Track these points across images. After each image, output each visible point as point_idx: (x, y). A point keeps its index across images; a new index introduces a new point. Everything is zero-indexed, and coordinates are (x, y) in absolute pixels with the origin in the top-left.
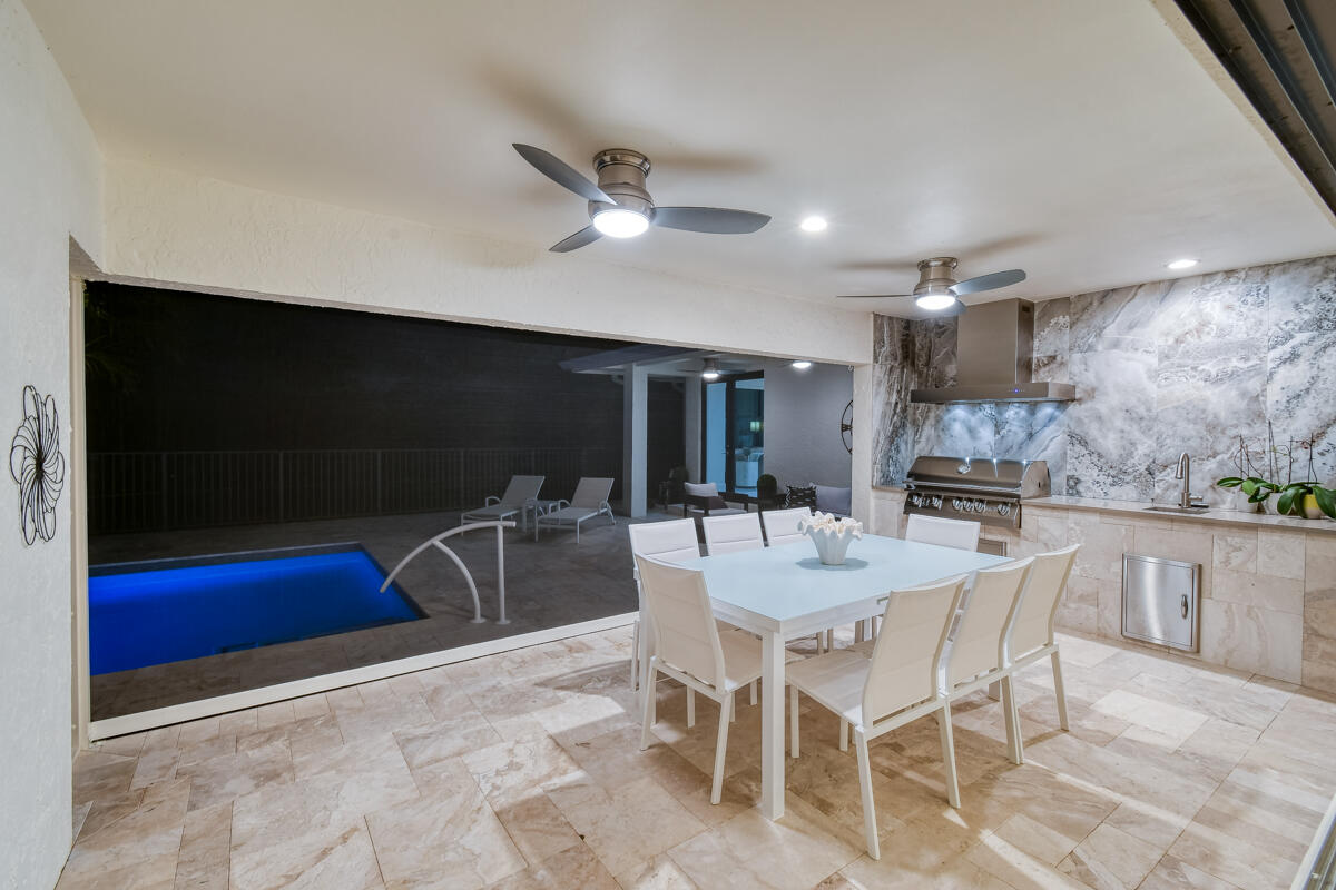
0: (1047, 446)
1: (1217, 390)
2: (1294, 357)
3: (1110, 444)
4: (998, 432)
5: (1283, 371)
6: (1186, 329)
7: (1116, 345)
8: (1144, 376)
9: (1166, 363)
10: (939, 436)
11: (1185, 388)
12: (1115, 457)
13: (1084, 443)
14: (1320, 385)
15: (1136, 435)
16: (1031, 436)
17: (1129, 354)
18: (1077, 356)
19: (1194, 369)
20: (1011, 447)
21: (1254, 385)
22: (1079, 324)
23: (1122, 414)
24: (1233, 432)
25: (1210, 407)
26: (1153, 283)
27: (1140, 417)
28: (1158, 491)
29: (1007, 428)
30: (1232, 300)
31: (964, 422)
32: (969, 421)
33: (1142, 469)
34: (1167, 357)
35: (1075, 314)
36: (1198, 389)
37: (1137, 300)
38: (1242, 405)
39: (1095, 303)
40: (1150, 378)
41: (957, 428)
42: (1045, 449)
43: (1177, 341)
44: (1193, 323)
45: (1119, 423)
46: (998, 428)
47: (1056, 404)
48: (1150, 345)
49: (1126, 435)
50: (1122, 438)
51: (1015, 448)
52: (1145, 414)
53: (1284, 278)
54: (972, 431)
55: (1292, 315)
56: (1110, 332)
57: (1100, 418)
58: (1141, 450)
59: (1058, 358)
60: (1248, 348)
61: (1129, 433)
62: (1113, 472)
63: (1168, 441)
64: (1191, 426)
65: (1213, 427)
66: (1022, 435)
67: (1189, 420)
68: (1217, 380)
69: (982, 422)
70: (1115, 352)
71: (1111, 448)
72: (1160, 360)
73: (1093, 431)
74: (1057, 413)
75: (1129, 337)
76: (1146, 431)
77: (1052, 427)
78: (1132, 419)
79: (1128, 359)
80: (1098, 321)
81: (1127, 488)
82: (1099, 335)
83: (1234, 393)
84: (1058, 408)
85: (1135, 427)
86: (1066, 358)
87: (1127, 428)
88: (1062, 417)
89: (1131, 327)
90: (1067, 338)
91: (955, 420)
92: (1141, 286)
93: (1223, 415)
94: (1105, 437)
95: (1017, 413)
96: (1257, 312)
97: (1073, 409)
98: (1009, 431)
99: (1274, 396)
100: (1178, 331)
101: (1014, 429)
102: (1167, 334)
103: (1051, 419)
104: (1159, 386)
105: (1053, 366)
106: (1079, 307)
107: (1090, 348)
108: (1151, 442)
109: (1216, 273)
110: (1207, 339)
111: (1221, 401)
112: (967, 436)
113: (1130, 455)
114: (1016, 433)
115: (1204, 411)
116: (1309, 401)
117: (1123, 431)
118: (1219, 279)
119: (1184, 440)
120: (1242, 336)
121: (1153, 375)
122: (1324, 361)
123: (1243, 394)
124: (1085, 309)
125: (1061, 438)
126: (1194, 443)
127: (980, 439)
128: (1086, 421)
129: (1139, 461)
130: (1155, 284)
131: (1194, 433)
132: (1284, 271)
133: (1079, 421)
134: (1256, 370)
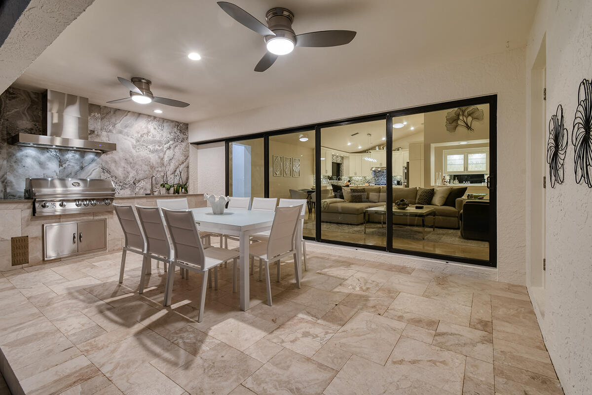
0: (92, 173)
1: (153, 155)
2: (169, 148)
3: (119, 172)
4: (61, 165)
5: (168, 151)
6: (144, 132)
7: (121, 132)
8: (131, 147)
9: (138, 143)
10: (11, 166)
11: (144, 153)
12: (122, 178)
13: (109, 172)
14: (175, 157)
15: (129, 169)
16: (82, 168)
17: (126, 137)
18: (104, 133)
19: (147, 147)
20: (71, 174)
21: (161, 155)
22: (105, 119)
23: (124, 161)
24: (157, 169)
25: (151, 161)
26: (133, 112)
27: (130, 162)
28: (137, 190)
29: (68, 163)
30: (156, 127)
31: (34, 158)
32: (40, 158)
33: (132, 182)
34: (138, 141)
35: (103, 114)
36: (147, 154)
37: (127, 117)
38: (159, 161)
39: (112, 112)
40: (133, 148)
41: (29, 162)
42: (91, 175)
43: (141, 136)
44: (145, 131)
45: (123, 164)
46: (61, 164)
47: (95, 153)
48: (133, 135)
49: (125, 169)
50: (124, 170)
51: (73, 174)
52: (132, 161)
53: (167, 124)
54: (41, 164)
55: (169, 135)
56: (119, 126)
57: (116, 162)
58: (131, 175)
59: (96, 132)
60: (160, 143)
61: (127, 168)
62: (121, 184)
63: (140, 172)
64: (146, 167)
65: (152, 167)
66: (77, 168)
67: (145, 165)
68: (153, 152)
69: (49, 159)
70: (120, 136)
71: (120, 174)
72: (136, 142)
73: (113, 167)
74: (96, 158)
75: (126, 130)
76: (132, 168)
77: (94, 164)
78: (128, 163)
79: (126, 139)
80: (113, 120)
81: (126, 190)
82: (114, 126)
83: (157, 157)
84: (96, 155)
85: (129, 166)
86: (100, 133)
87: (126, 167)
88: (98, 160)
89: (126, 127)
90: (99, 124)
91: (27, 156)
92: (129, 112)
93: (154, 164)
94: (117, 170)
95: (73, 156)
96: (161, 132)
97: (103, 156)
98: (69, 165)
99: (166, 159)
100: (141, 133)
101: (71, 164)
102: (138, 133)
103: (93, 160)
104: (136, 151)
105: (93, 135)
106: (105, 111)
107: (110, 131)
108: (134, 172)
109: (136, 113)
110: (150, 138)
111: (154, 158)
112: (37, 167)
113: (127, 177)
114: (73, 166)
115: (150, 162)
116: (173, 161)
117: (124, 167)
118: (152, 118)
119: (144, 171)
120: (158, 139)
121: (134, 147)
122: (176, 150)
123: (159, 157)
124: (107, 114)
125: (98, 169)
126: (147, 173)
127: (48, 168)
128: (110, 162)
129: (130, 180)
130: (134, 113)
131: (147, 169)
132: (167, 122)
133: (107, 162)
134: (162, 150)
